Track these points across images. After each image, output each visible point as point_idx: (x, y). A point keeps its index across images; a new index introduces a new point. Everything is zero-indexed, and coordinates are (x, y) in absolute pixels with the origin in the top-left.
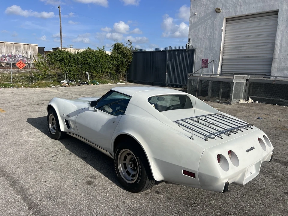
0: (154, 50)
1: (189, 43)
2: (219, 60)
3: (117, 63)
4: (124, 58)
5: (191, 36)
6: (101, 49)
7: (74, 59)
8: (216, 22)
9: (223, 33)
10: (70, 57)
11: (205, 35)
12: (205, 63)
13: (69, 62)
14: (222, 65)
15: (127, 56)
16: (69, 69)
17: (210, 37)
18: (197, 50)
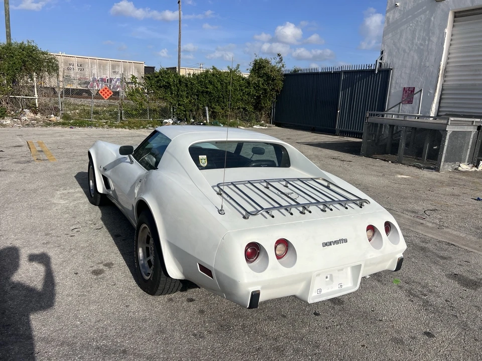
0: (320, 71)
1: (381, 59)
2: (436, 89)
3: (257, 92)
4: (268, 83)
5: (385, 46)
6: (233, 70)
7: (187, 86)
8: (434, 18)
9: (446, 39)
10: (180, 81)
11: (412, 43)
12: (409, 94)
13: (178, 90)
14: (441, 99)
15: (273, 80)
16: (178, 101)
17: (422, 47)
18: (395, 71)
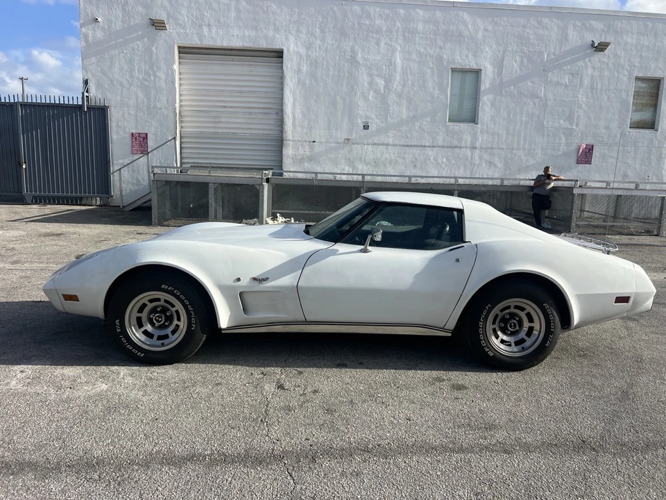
2: (176, 137)
8: (156, 49)
9: (176, 77)
11: (132, 76)
12: (140, 143)
14: (181, 148)
17: (146, 83)
18: (112, 110)
